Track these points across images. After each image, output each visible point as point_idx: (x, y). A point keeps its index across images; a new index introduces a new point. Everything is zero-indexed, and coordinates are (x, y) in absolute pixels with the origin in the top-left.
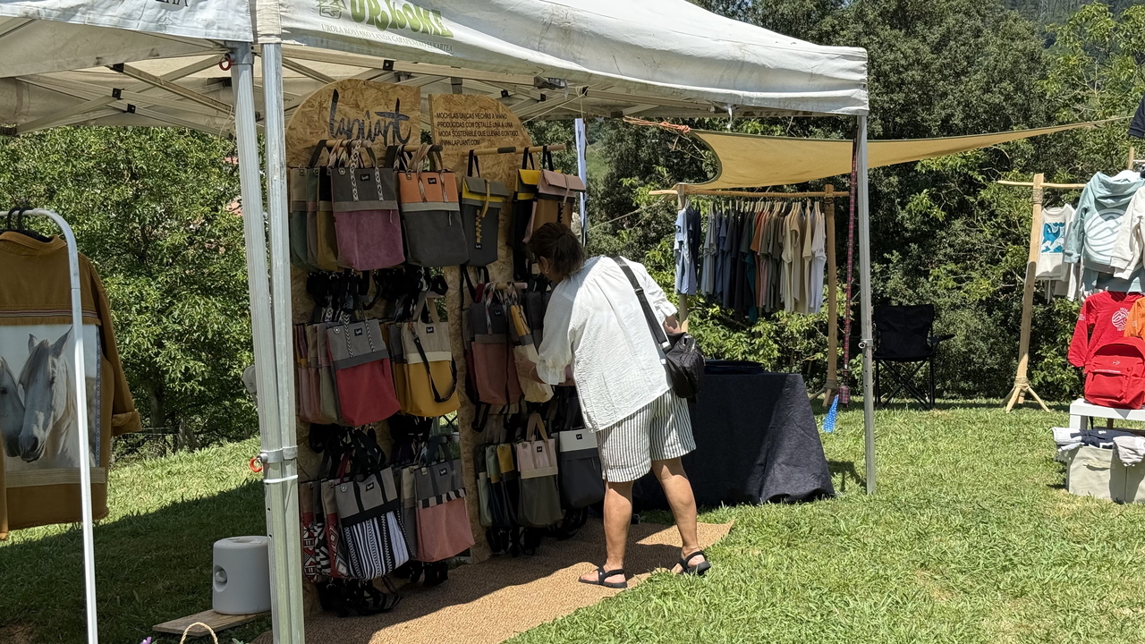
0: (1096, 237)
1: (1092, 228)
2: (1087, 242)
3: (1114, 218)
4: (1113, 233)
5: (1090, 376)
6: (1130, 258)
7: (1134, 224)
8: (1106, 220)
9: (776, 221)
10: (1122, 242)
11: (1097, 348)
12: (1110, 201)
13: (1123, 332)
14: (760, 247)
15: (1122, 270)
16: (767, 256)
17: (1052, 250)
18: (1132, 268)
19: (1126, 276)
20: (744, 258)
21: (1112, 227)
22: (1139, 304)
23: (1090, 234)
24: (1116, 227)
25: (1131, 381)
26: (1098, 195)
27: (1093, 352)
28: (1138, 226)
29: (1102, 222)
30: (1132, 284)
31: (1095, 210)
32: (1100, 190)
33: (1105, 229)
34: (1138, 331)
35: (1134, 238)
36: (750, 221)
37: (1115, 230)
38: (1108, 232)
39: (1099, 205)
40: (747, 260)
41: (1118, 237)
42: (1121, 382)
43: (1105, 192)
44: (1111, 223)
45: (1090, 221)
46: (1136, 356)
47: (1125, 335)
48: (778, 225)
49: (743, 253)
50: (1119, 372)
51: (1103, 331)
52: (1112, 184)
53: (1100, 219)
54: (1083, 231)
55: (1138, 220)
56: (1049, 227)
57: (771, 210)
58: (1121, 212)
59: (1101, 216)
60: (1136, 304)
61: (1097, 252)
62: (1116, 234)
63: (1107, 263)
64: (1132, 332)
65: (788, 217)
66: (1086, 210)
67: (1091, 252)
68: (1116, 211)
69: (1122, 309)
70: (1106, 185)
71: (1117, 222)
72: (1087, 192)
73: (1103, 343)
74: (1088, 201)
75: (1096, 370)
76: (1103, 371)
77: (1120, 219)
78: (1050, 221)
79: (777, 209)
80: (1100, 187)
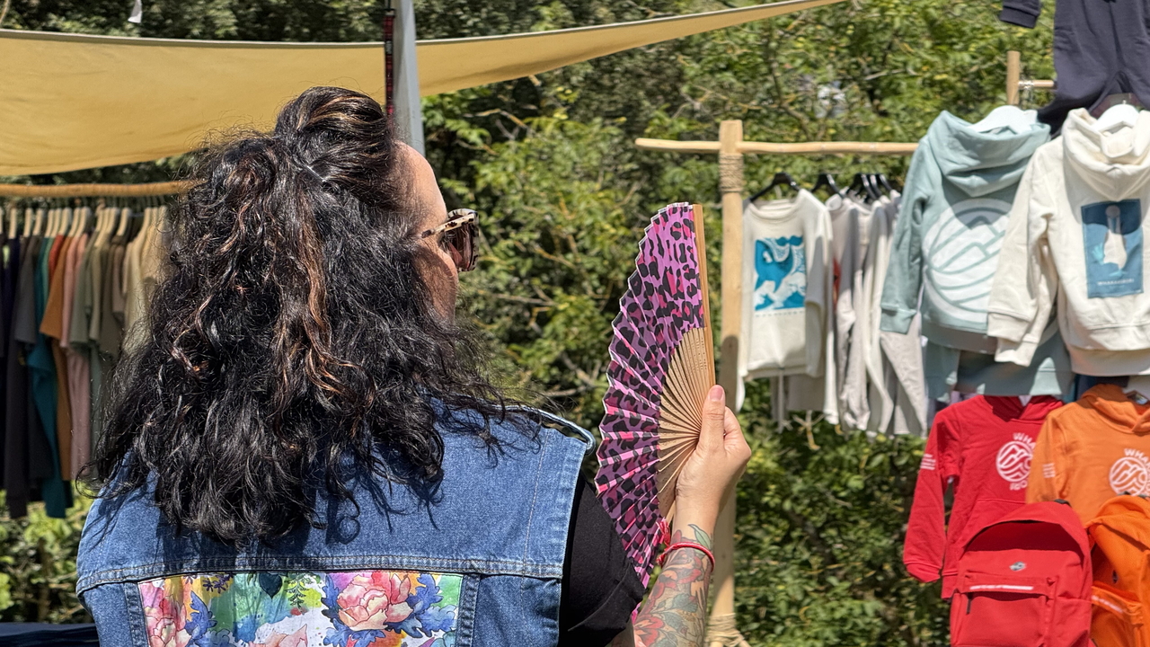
0: (947, 269)
1: (940, 247)
2: (930, 278)
3: (987, 222)
4: (988, 257)
5: (960, 604)
6: (1028, 313)
7: (1037, 233)
8: (971, 225)
9: (105, 259)
10: (1011, 278)
11: (969, 534)
12: (976, 180)
13: (1023, 491)
14: (64, 326)
15: (1013, 345)
16: (86, 349)
17: (778, 303)
18: (1034, 338)
19: (1021, 357)
20: (26, 355)
21: (983, 241)
22: (1056, 425)
23: (938, 260)
24: (992, 242)
25: (1058, 608)
26: (950, 167)
27: (961, 546)
28: (1044, 239)
29: (961, 232)
30: (1038, 376)
31: (944, 203)
32: (952, 155)
33: (969, 247)
34: (1058, 488)
35: (1037, 268)
36: (36, 261)
37: (991, 250)
38: (974, 256)
39: (954, 192)
40: (35, 360)
41: (1000, 266)
42: (1035, 613)
43: (965, 160)
44: (982, 232)
45: (935, 229)
46: (1063, 549)
47: (1030, 500)
48: (111, 268)
49: (21, 344)
50: (1029, 588)
51: (978, 492)
52: (979, 141)
53: (957, 225)
54: (920, 254)
55: (1043, 223)
56: (767, 248)
57: (90, 229)
58: (1001, 205)
59: (958, 215)
60: (1048, 425)
61: (957, 304)
62: (995, 260)
63: (979, 329)
64: (1045, 492)
65: (134, 247)
66: (923, 204)
67: (942, 305)
68: (991, 203)
69: (1018, 436)
70: (967, 143)
71: (994, 231)
72: (922, 160)
73: (982, 521)
74: (926, 182)
75: (974, 588)
76: (991, 587)
77: (1002, 223)
78: (768, 233)
79: (105, 226)
80: (954, 148)
